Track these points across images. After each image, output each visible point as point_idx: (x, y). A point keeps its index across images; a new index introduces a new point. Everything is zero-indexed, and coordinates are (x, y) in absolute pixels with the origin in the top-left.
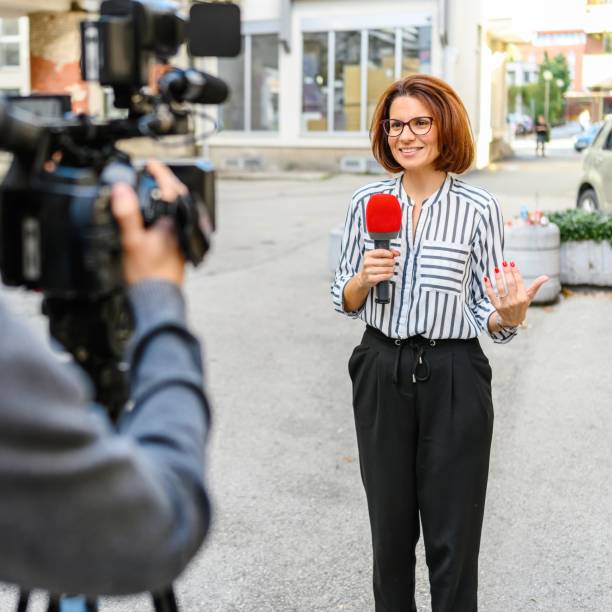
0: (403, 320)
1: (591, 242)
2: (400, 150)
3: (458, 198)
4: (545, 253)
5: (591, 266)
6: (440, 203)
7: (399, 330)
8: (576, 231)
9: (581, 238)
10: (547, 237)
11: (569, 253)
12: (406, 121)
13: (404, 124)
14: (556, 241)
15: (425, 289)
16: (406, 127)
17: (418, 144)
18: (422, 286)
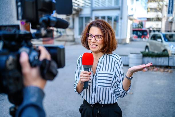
6: (104, 59)
18: (98, 86)
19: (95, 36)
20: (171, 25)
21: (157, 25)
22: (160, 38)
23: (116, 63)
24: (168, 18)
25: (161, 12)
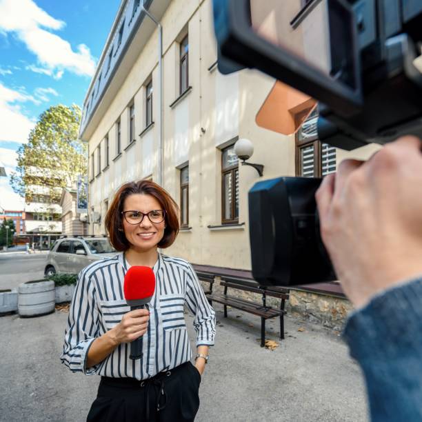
0: (152, 361)
1: (66, 286)
2: (138, 234)
3: (171, 265)
4: (50, 292)
5: (67, 294)
6: (162, 269)
7: (150, 370)
8: (60, 282)
9: (62, 285)
10: (50, 286)
11: (57, 291)
12: (146, 213)
13: (144, 215)
14: (53, 288)
15: (168, 331)
16: (146, 217)
17: (153, 230)
18: (165, 329)
19: (147, 215)
20: (85, 227)
21: (52, 227)
22: (81, 247)
23: (186, 275)
24: (78, 216)
25: (61, 205)
